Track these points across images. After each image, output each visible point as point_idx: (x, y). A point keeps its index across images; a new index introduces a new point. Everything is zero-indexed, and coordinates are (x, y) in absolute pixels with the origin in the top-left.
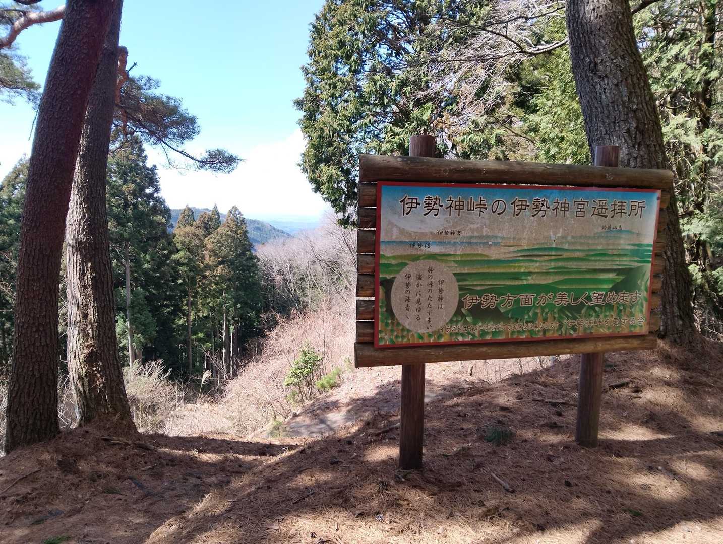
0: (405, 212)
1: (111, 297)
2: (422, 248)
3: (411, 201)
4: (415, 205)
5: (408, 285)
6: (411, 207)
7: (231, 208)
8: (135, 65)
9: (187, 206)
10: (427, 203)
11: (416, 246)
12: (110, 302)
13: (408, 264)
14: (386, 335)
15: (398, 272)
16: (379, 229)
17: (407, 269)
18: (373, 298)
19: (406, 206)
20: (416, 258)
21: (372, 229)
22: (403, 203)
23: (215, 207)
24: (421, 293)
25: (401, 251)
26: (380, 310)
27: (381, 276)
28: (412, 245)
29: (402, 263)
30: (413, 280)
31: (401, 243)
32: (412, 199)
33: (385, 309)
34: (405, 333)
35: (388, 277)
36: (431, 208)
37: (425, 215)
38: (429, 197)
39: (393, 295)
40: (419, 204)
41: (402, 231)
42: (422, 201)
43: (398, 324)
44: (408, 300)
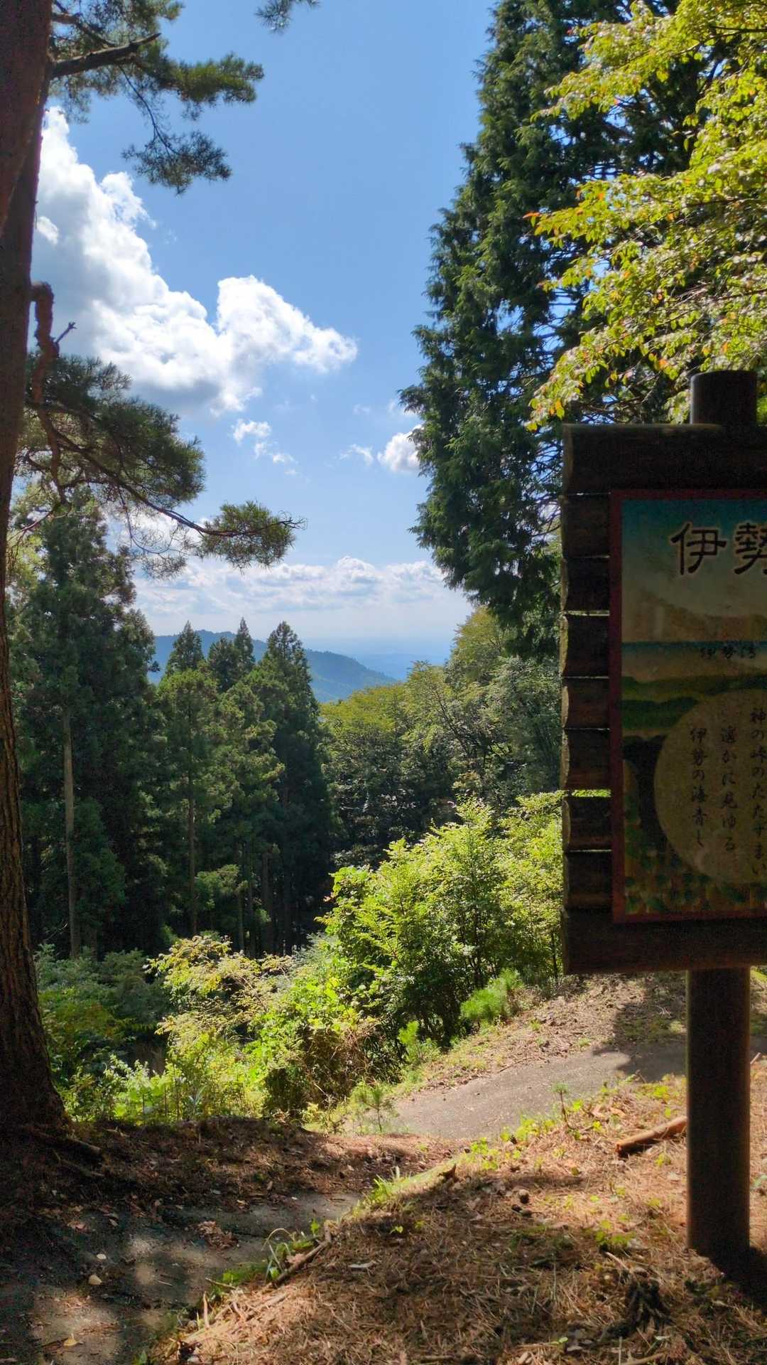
0: (686, 567)
1: (14, 811)
2: (735, 658)
3: (699, 537)
4: (711, 548)
5: (699, 756)
6: (702, 554)
7: (276, 628)
8: (71, 326)
9: (188, 626)
10: (744, 539)
11: (718, 654)
12: (11, 820)
13: (696, 702)
14: (643, 887)
15: (673, 721)
16: (617, 614)
17: (695, 717)
18: (604, 793)
19: (688, 550)
20: (719, 686)
21: (598, 614)
22: (679, 543)
23: (243, 627)
24: (733, 778)
25: (675, 669)
26: (626, 823)
27: (626, 733)
28: (707, 650)
29: (680, 700)
30: (710, 743)
31: (677, 646)
32: (704, 532)
33: (639, 821)
34: (695, 886)
35: (646, 735)
36: (754, 552)
37: (738, 571)
38: (748, 526)
39: (658, 784)
40: (723, 544)
41: (679, 616)
42: (731, 540)
43: (676, 860)
44: (701, 796)
